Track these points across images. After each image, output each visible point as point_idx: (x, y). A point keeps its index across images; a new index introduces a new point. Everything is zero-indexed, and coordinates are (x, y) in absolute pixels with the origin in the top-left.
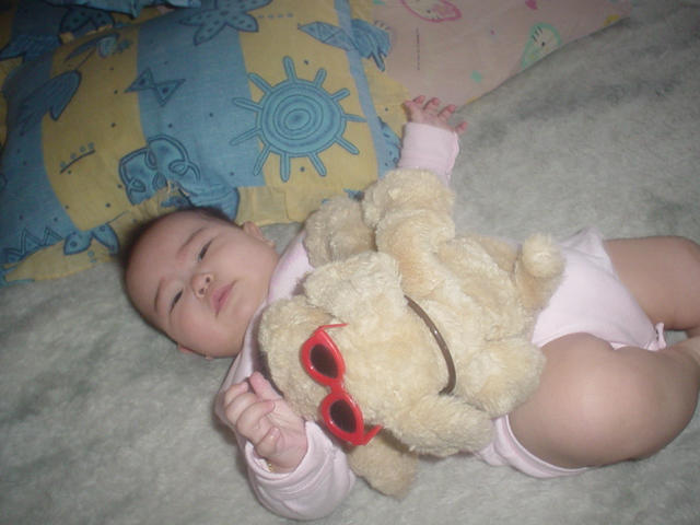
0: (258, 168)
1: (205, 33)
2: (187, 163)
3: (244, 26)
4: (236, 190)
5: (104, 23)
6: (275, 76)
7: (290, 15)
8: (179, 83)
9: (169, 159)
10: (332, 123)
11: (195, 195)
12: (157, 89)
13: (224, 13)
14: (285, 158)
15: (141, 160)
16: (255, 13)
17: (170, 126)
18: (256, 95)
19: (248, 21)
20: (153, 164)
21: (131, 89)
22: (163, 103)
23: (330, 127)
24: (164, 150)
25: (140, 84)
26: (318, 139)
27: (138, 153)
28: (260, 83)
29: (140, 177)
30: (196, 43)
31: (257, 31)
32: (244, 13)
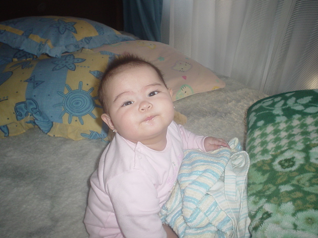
0: (61, 117)
1: (57, 68)
2: (37, 110)
3: (71, 68)
4: (52, 122)
5: (30, 57)
6: (75, 87)
7: (88, 67)
8: (42, 82)
9: (32, 107)
10: (89, 107)
11: (37, 120)
12: (34, 82)
13: (67, 62)
14: (71, 115)
15: (23, 105)
16: (76, 64)
17: (35, 96)
18: (66, 92)
19: (73, 66)
20: (26, 107)
21: (26, 81)
22: (34, 87)
23: (88, 108)
24: (31, 104)
25: (30, 80)
26: (83, 111)
27: (23, 103)
28: (69, 88)
29: (21, 111)
30: (53, 70)
31: (74, 70)
32: (73, 63)
